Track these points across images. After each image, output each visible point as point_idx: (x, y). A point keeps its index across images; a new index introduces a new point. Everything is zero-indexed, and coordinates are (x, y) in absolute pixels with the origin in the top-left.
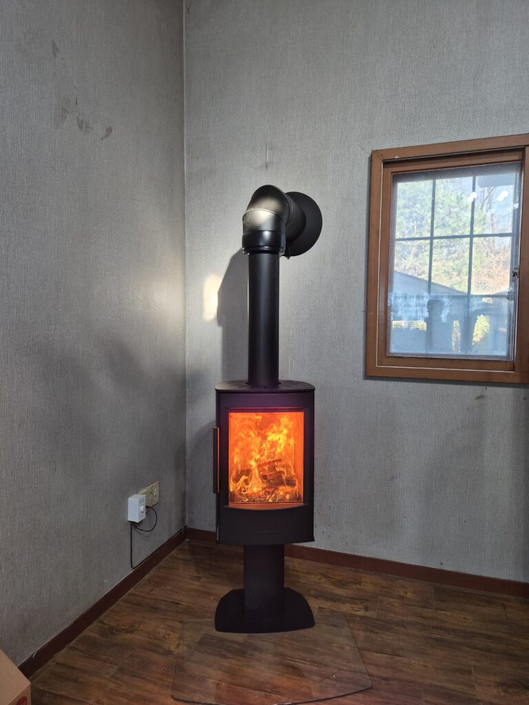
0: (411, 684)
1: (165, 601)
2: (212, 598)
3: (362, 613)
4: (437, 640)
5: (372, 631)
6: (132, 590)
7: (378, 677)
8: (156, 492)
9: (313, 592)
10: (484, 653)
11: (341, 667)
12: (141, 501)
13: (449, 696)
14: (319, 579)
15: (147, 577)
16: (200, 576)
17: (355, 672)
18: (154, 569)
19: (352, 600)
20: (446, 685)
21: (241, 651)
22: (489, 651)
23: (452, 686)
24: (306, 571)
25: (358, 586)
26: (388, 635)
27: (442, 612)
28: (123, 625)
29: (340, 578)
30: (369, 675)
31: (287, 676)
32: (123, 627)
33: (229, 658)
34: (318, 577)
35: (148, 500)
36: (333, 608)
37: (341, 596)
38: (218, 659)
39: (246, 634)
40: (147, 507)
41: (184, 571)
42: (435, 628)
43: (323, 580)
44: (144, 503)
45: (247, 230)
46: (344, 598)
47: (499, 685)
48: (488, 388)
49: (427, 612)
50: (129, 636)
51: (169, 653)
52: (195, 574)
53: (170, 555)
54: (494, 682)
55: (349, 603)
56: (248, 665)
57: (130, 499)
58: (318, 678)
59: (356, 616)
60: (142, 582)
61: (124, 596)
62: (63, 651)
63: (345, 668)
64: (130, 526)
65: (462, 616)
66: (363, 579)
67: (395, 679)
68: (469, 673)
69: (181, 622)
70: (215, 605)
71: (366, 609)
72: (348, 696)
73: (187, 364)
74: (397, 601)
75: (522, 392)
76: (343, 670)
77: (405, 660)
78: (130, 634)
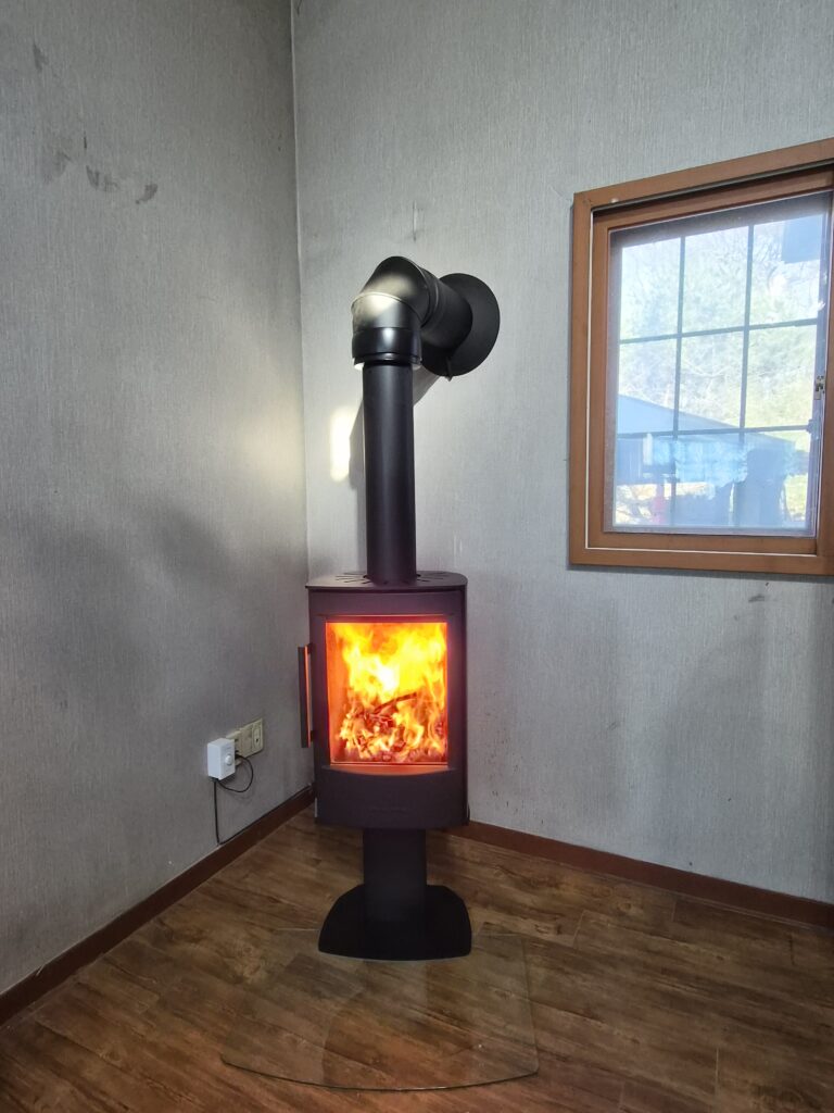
0: (605, 1073)
1: (260, 895)
2: (328, 895)
3: (550, 936)
4: (665, 994)
5: (560, 970)
6: (218, 875)
7: (552, 1054)
8: (257, 734)
9: (481, 896)
10: (744, 1026)
11: (496, 1031)
12: (225, 749)
14: (497, 875)
15: (246, 854)
16: (320, 858)
17: (516, 1041)
18: (259, 844)
19: (539, 913)
20: (665, 1081)
22: (752, 1022)
23: (675, 1085)
24: (478, 860)
25: (555, 891)
26: (585, 980)
27: (682, 944)
28: (188, 929)
29: (528, 875)
30: (539, 1050)
32: (187, 933)
33: (325, 997)
34: (495, 872)
35: (240, 746)
36: (504, 925)
37: (524, 906)
38: (308, 997)
39: (361, 960)
40: (237, 757)
41: (300, 849)
43: (502, 877)
44: (232, 751)
45: (356, 329)
46: (526, 910)
47: (759, 1091)
48: (772, 583)
49: (657, 943)
50: (192, 948)
53: (287, 823)
54: (753, 1085)
55: (532, 917)
56: (350, 1013)
57: (210, 745)
58: (452, 1047)
59: (538, 941)
60: (235, 863)
61: (205, 884)
62: (91, 965)
63: (501, 1033)
64: (212, 784)
65: (716, 954)
66: (565, 880)
67: (580, 1061)
69: (271, 930)
70: (328, 907)
71: (559, 930)
74: (611, 919)
75: (829, 589)
76: (498, 1036)
77: (605, 1027)
78: (193, 944)
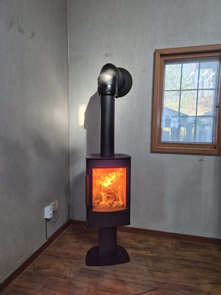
0: (174, 285)
1: (63, 253)
2: (84, 251)
3: (150, 254)
4: (183, 265)
5: (155, 263)
6: (47, 249)
7: (159, 283)
8: (57, 205)
9: (128, 246)
10: (203, 270)
11: (144, 279)
12: (51, 209)
13: (191, 290)
14: (131, 240)
15: (54, 242)
16: (78, 241)
17: (150, 281)
18: (57, 239)
19: (145, 249)
20: (188, 285)
21: (98, 275)
22: (205, 268)
23: (191, 285)
24: (124, 237)
25: (148, 243)
26: (162, 264)
27: (184, 252)
28: (44, 265)
29: (140, 239)
30: (156, 282)
31: (120, 284)
32: (44, 266)
33: (93, 278)
34: (130, 239)
35: (53, 208)
36: (137, 253)
37: (141, 247)
38: (88, 279)
39: (100, 267)
40: (53, 212)
41: (70, 239)
42: (182, 260)
43: (133, 241)
44: (52, 210)
45: (100, 84)
46: (142, 249)
47: (211, 283)
48: (204, 156)
49: (178, 253)
50: (47, 270)
51: (66, 277)
52: (75, 240)
53: (63, 232)
54: (209, 282)
55: (144, 250)
56: (102, 281)
57: (45, 208)
58: (133, 285)
59: (148, 256)
60: (51, 245)
61: (43, 252)
62: (16, 279)
63: (145, 280)
64: (45, 220)
65: (193, 254)
66: (150, 240)
67: (167, 283)
68: (197, 279)
69: (70, 262)
70: (85, 254)
71: (152, 253)
72: (148, 292)
73: (70, 146)
74: (165, 248)
75: (218, 158)
77: (171, 275)
78: (47, 269)
